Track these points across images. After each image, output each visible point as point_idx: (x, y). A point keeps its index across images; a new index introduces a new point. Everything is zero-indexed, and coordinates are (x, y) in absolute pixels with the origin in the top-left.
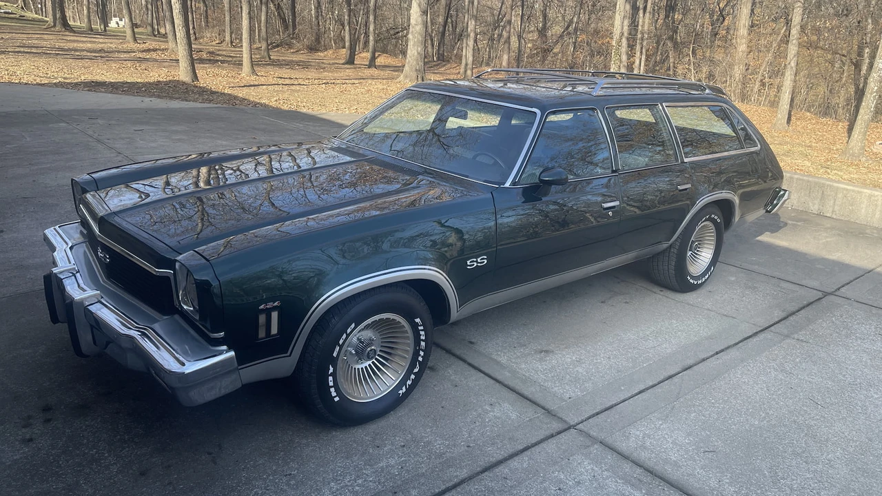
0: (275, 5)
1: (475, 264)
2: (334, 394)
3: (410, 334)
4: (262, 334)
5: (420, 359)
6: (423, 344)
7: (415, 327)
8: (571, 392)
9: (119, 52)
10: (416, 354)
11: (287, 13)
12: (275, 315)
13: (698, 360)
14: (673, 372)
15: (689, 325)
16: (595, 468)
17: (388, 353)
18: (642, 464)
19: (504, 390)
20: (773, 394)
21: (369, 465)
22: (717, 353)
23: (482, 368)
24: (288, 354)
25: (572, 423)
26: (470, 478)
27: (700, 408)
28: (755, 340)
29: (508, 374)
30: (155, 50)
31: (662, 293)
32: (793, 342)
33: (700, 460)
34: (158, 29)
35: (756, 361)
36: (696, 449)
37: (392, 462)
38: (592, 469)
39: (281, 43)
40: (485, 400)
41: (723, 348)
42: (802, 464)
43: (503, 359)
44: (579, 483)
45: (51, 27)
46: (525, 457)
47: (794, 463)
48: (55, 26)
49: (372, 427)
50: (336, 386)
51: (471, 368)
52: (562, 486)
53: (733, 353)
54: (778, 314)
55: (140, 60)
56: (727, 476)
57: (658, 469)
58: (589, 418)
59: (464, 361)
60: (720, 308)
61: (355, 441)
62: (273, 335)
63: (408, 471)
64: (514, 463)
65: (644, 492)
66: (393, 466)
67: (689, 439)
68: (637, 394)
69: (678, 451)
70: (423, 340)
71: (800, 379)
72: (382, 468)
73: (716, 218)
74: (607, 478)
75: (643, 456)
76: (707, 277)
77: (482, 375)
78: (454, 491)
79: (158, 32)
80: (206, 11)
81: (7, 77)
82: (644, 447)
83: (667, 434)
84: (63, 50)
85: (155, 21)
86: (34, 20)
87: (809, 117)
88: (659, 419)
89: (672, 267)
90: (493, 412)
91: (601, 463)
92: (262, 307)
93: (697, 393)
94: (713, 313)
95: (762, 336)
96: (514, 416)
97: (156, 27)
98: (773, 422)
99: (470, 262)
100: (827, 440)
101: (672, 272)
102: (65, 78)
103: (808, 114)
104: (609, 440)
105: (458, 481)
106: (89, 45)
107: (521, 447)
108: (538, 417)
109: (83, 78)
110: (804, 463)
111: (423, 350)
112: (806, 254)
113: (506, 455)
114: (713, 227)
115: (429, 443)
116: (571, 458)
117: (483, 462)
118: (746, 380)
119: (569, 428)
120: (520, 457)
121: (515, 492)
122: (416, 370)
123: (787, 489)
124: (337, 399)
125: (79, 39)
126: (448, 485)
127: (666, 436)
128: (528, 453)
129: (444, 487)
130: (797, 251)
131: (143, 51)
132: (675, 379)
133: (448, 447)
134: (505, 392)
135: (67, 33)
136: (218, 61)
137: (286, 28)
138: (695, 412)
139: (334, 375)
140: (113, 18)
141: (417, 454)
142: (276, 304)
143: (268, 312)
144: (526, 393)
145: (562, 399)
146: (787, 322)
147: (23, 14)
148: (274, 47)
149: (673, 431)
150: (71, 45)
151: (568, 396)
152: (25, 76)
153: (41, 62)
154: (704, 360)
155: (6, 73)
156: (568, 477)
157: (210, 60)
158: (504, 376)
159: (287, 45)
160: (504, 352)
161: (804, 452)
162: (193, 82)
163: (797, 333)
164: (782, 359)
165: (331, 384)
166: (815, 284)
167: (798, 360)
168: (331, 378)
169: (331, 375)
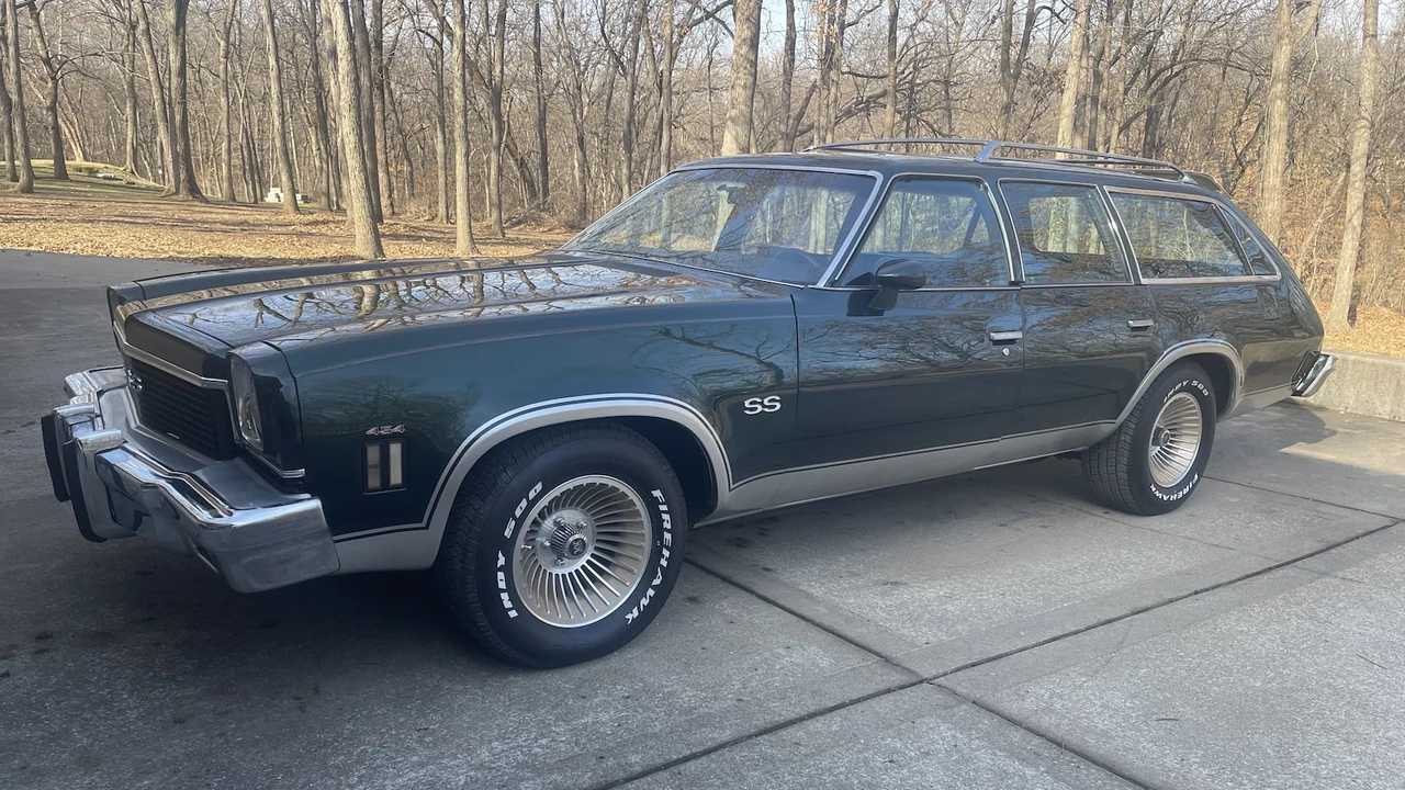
0: (516, 160)
1: (760, 408)
2: (508, 604)
3: (645, 517)
4: (374, 481)
5: (664, 563)
6: (668, 536)
7: (652, 504)
8: (929, 635)
9: (271, 225)
10: (656, 555)
11: (536, 175)
12: (395, 450)
13: (1161, 600)
14: (1113, 616)
15: (1151, 557)
16: (958, 735)
17: (609, 552)
18: (1043, 733)
19: (814, 629)
20: (1291, 648)
21: (563, 720)
22: (1196, 593)
23: (780, 602)
24: (423, 524)
25: (925, 677)
26: (735, 742)
27: (1158, 662)
28: (1265, 577)
29: (822, 610)
30: (325, 222)
31: (1107, 516)
32: (1335, 582)
33: (1149, 731)
34: (337, 202)
35: (1265, 604)
36: (1143, 716)
37: (604, 717)
38: (954, 736)
39: (526, 217)
40: (777, 642)
41: (1207, 586)
42: (1338, 743)
43: (818, 591)
44: (928, 753)
45: (173, 194)
46: (837, 717)
47: (1324, 741)
48: (177, 192)
49: (578, 672)
50: (511, 589)
51: (761, 601)
52: (895, 757)
53: (1224, 593)
54: (1309, 546)
55: (301, 234)
56: (1196, 753)
57: (1074, 739)
58: (958, 670)
59: (752, 592)
60: (1209, 536)
61: (545, 690)
62: (396, 487)
63: (629, 730)
64: (817, 725)
65: (1042, 769)
66: (604, 724)
67: (1132, 703)
68: (1047, 642)
69: (1111, 717)
70: (668, 531)
71: (1343, 630)
72: (585, 726)
73: (1201, 387)
74: (978, 748)
75: (1047, 722)
76: (1186, 490)
77: (779, 609)
78: (704, 759)
79: (338, 206)
80: (411, 173)
81: (90, 250)
82: (1049, 710)
83: (1093, 694)
84: (184, 221)
85: (333, 190)
86: (148, 188)
87: (1386, 315)
88: (1081, 675)
89: (1123, 467)
90: (791, 657)
91: (970, 729)
92: (371, 431)
93: (1155, 644)
94: (1194, 543)
95: (1279, 573)
96: (825, 663)
97: (335, 199)
98: (1289, 685)
99: (751, 403)
100: (1387, 712)
101: (1123, 475)
102: (179, 253)
103: (1385, 309)
104: (989, 700)
105: (714, 745)
106: (226, 216)
107: (831, 704)
108: (868, 666)
109: (207, 252)
110: (1342, 742)
111: (667, 548)
112: (1365, 470)
113: (803, 714)
114: (1196, 404)
115: (672, 694)
116: (918, 721)
117: (761, 722)
118: (1245, 629)
119: (921, 682)
120: (829, 716)
121: (812, 762)
122: (657, 582)
123: (1307, 775)
124: (513, 614)
125: (213, 210)
126: (694, 750)
127: (1092, 697)
128: (843, 712)
129: (688, 752)
130: (1350, 466)
131: (307, 224)
132: (1117, 625)
133: (704, 700)
134: (814, 633)
135: (196, 203)
136: (421, 237)
137: (534, 195)
138: (1147, 666)
139: (507, 569)
140: (271, 189)
141: (649, 709)
142: (397, 429)
143: (384, 443)
144: (850, 634)
145: (913, 644)
146: (1326, 556)
147: (133, 180)
148: (514, 225)
149: (1104, 691)
150: (198, 217)
151: (924, 640)
152: (118, 249)
153: (146, 233)
154: (1171, 601)
155: (90, 244)
156: (909, 745)
157: (409, 237)
158: (818, 613)
159: (534, 220)
160: (821, 583)
161: (1343, 727)
162: (376, 257)
163: (1342, 570)
164: (1313, 602)
165: (502, 585)
166: (1380, 508)
167: (1341, 605)
168: (501, 575)
169: (502, 567)
